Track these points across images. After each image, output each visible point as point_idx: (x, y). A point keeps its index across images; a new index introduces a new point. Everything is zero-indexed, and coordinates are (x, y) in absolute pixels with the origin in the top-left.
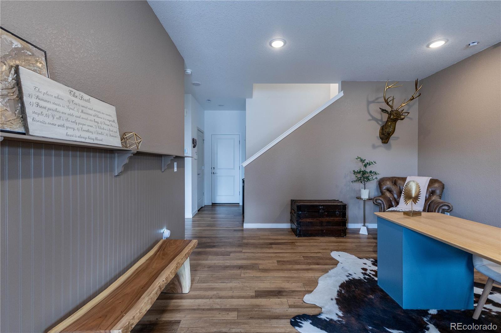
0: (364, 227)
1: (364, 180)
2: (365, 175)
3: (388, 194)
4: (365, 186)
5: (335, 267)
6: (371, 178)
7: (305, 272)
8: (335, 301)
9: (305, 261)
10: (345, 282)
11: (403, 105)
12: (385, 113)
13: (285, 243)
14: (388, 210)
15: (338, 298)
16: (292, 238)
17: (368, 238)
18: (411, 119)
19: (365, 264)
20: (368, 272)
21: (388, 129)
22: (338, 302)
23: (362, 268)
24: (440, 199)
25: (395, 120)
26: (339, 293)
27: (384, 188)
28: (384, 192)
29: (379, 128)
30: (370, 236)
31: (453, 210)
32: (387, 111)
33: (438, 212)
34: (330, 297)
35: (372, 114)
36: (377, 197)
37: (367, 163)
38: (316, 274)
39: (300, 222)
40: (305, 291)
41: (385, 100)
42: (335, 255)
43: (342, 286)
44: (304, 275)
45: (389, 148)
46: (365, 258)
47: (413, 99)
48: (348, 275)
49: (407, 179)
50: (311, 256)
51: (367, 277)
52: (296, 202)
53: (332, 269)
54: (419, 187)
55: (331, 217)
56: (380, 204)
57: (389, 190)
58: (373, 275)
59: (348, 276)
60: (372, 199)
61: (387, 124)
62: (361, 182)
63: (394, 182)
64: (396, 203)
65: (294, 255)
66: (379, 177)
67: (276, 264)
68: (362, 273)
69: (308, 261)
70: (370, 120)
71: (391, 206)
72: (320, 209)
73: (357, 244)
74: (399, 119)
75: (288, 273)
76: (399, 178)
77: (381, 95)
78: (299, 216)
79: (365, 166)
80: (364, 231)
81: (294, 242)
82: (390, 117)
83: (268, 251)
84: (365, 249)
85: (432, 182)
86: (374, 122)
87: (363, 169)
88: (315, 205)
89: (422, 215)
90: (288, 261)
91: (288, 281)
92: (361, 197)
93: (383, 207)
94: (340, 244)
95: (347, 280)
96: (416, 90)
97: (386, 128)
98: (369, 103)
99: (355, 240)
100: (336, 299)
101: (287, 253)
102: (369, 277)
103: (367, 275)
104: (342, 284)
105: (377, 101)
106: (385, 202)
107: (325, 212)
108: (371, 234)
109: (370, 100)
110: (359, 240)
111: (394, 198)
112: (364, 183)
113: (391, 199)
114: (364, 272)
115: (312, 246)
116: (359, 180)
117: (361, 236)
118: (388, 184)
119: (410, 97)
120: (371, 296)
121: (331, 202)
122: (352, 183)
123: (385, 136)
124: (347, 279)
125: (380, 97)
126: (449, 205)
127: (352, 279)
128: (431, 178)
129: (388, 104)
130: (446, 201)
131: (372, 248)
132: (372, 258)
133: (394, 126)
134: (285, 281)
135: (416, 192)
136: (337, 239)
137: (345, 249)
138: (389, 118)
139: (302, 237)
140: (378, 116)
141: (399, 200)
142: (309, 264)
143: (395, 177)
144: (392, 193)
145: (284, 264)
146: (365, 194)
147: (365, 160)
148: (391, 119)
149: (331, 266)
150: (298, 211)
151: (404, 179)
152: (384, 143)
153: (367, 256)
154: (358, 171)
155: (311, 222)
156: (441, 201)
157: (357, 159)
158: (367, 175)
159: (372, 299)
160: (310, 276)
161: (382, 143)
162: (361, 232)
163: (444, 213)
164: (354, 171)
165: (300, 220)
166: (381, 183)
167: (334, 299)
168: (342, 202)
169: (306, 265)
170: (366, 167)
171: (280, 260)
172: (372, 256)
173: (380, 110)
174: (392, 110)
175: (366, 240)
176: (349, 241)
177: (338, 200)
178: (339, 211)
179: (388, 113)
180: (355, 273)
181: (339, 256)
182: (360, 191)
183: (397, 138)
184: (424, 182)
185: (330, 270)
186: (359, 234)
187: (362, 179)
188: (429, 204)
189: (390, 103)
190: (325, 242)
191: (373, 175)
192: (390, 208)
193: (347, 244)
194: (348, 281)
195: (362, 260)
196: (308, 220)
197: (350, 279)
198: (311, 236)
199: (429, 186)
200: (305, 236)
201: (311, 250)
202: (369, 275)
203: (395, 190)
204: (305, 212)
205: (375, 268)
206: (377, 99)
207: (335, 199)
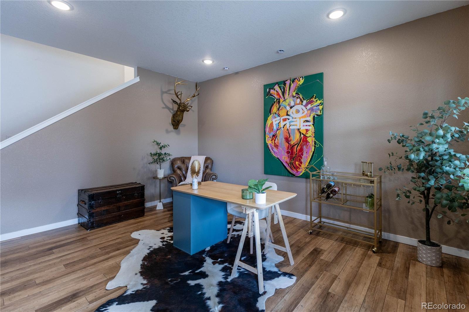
0: (160, 203)
1: (160, 161)
2: (161, 157)
3: (179, 172)
4: (160, 166)
5: (137, 246)
6: (165, 159)
7: (104, 262)
8: (139, 274)
9: (103, 252)
10: (147, 255)
11: (188, 100)
12: (175, 103)
13: (71, 242)
14: (179, 184)
15: (141, 270)
16: (81, 234)
17: (164, 212)
18: (193, 111)
19: (163, 234)
20: (165, 240)
21: (178, 118)
22: (142, 273)
23: (161, 237)
24: (211, 171)
25: (183, 111)
26: (143, 266)
27: (176, 166)
28: (176, 170)
29: (171, 115)
30: (166, 209)
31: (218, 178)
32: (177, 103)
33: (210, 180)
34: (134, 273)
35: (165, 103)
36: (171, 175)
37: (162, 146)
38: (117, 260)
39: (93, 213)
40: (106, 280)
41: (175, 93)
42: (135, 235)
43: (144, 259)
44: (103, 266)
45: (178, 133)
46: (162, 229)
47: (194, 96)
48: (149, 247)
49: (191, 158)
50: (109, 245)
51: (165, 243)
52: (87, 191)
53: (133, 249)
54: (200, 164)
55: (130, 200)
56: (173, 180)
57: (179, 168)
58: (170, 240)
59: (148, 249)
60: (166, 177)
61: (177, 113)
62: (158, 163)
63: (183, 161)
64: (184, 178)
65: (87, 251)
66: (172, 158)
67: (64, 269)
68: (161, 242)
69: (107, 251)
70: (163, 108)
71: (181, 181)
72: (118, 194)
73: (155, 220)
74: (186, 111)
75: (83, 271)
76: (186, 158)
77: (172, 88)
78: (91, 207)
79: (161, 148)
80: (160, 206)
81: (85, 238)
82: (180, 108)
83: (47, 258)
84: (162, 221)
85: (207, 159)
86: (166, 111)
87: (159, 151)
88: (111, 191)
89: (202, 184)
90: (80, 260)
91: (84, 280)
92: (157, 176)
93: (175, 182)
94: (139, 224)
95: (148, 253)
96: (196, 90)
97: (177, 117)
98: (163, 93)
99: (153, 216)
100: (140, 272)
101: (77, 252)
102: (166, 243)
103: (164, 242)
104: (144, 257)
105: (169, 92)
106: (177, 178)
107: (123, 196)
108: (166, 208)
109: (164, 90)
110: (156, 215)
111: (183, 174)
112: (160, 163)
113: (181, 175)
114: (162, 240)
115: (109, 235)
116: (155, 161)
117: (157, 211)
118: (179, 163)
119: (192, 95)
120: (169, 256)
121: (129, 185)
122: (149, 165)
123: (176, 123)
124: (148, 251)
125: (171, 90)
126: (216, 175)
127: (153, 250)
128: (206, 156)
129: (177, 97)
130: (214, 173)
131: (168, 219)
132: (168, 227)
133: (182, 115)
134: (79, 281)
135: (198, 168)
136: (135, 220)
137: (144, 227)
138: (178, 108)
139: (95, 229)
140: (170, 105)
141: (186, 176)
142: (108, 253)
143: (183, 157)
144: (181, 170)
145: (75, 265)
146: (161, 174)
147: (160, 143)
148: (180, 110)
149: (133, 246)
150: (90, 201)
151: (189, 158)
152: (175, 129)
153: (163, 227)
154: (154, 153)
155: (106, 210)
156: (211, 172)
157: (153, 142)
158: (162, 157)
159: (170, 258)
160: (111, 263)
161: (174, 128)
162: (157, 208)
163: (213, 181)
164: (151, 153)
165: (93, 211)
166: (173, 163)
167: (138, 273)
168: (140, 183)
169: (104, 255)
170: (161, 150)
171: (68, 263)
172: (168, 225)
173: (172, 101)
174: (180, 102)
175: (162, 214)
176: (147, 219)
177: (136, 183)
178: (137, 193)
179: (178, 104)
180: (155, 244)
181: (139, 234)
182: (156, 171)
183: (184, 125)
184: (202, 159)
185: (132, 250)
186: (156, 210)
187: (158, 160)
188: (205, 176)
189: (179, 96)
190: (124, 227)
191: (167, 156)
192: (180, 183)
193: (146, 222)
194: (150, 253)
195: (160, 231)
196: (103, 208)
197: (151, 251)
198: (108, 224)
199: (205, 162)
200: (99, 226)
201: (109, 239)
202: (166, 242)
203: (183, 167)
204: (99, 200)
205: (171, 234)
206: (169, 90)
207: (132, 182)
